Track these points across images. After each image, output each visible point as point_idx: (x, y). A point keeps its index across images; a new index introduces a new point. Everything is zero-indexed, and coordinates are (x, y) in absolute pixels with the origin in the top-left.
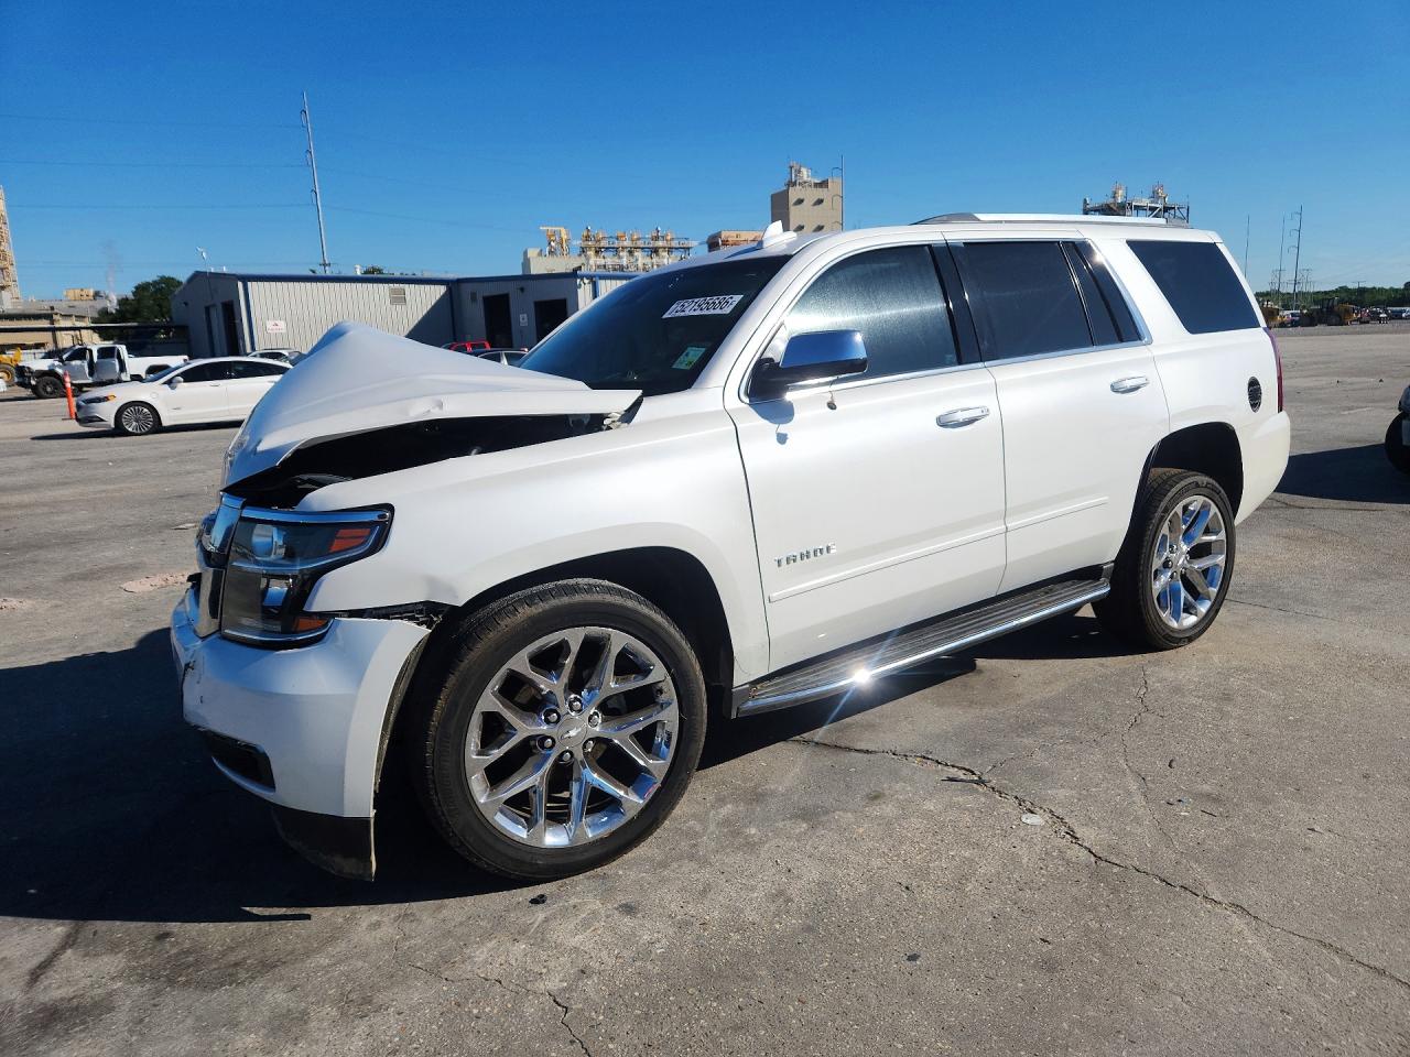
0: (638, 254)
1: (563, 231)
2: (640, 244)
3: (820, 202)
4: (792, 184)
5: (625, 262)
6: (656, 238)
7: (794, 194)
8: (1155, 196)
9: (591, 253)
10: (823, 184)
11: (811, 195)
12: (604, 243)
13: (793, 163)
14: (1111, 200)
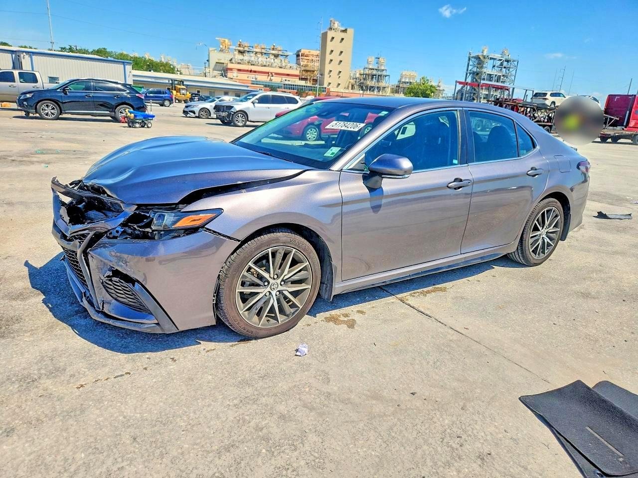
0: (259, 55)
1: (227, 41)
2: (264, 51)
3: (343, 39)
4: (331, 29)
5: (253, 59)
6: (273, 49)
7: (330, 34)
8: (503, 54)
9: (236, 53)
10: (345, 31)
11: (339, 35)
12: (246, 49)
13: (332, 19)
14: (480, 54)
